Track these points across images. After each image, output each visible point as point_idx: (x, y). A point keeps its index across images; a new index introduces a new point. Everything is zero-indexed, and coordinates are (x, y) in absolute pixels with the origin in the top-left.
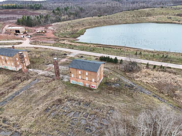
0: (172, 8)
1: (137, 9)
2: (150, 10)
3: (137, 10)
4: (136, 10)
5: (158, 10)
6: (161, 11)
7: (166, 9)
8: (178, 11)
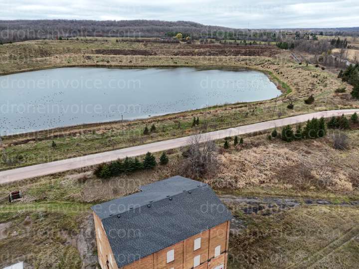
0: (77, 39)
1: (9, 41)
2: (39, 43)
3: (11, 43)
4: (8, 43)
5: (55, 44)
6: (63, 46)
7: (70, 42)
8: (91, 44)
